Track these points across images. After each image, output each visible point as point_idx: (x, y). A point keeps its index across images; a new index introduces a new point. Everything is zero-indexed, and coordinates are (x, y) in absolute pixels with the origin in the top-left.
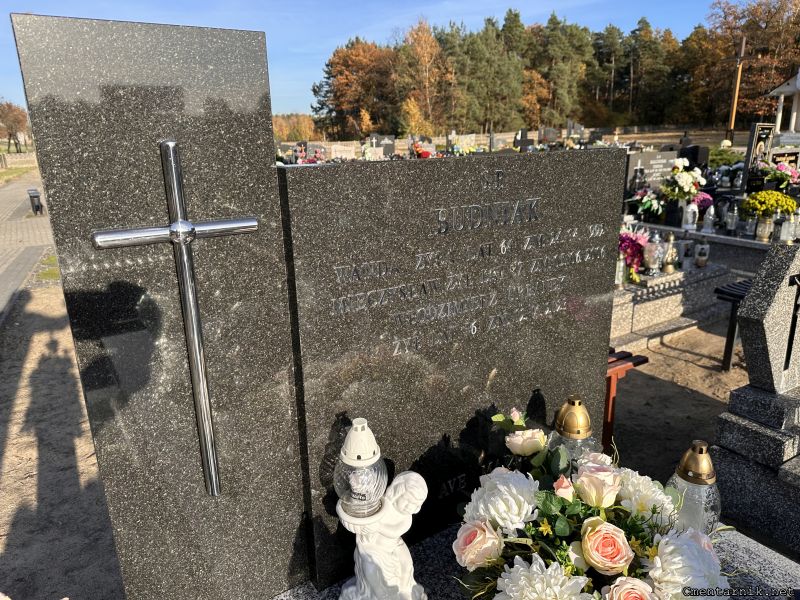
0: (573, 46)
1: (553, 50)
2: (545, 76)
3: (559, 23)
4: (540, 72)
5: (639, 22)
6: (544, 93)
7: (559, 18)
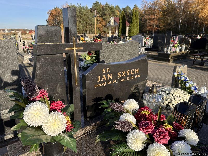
0: (111, 11)
1: (106, 12)
2: (104, 19)
3: (108, 5)
4: (102, 18)
5: (135, 6)
6: (104, 23)
7: (108, 4)
